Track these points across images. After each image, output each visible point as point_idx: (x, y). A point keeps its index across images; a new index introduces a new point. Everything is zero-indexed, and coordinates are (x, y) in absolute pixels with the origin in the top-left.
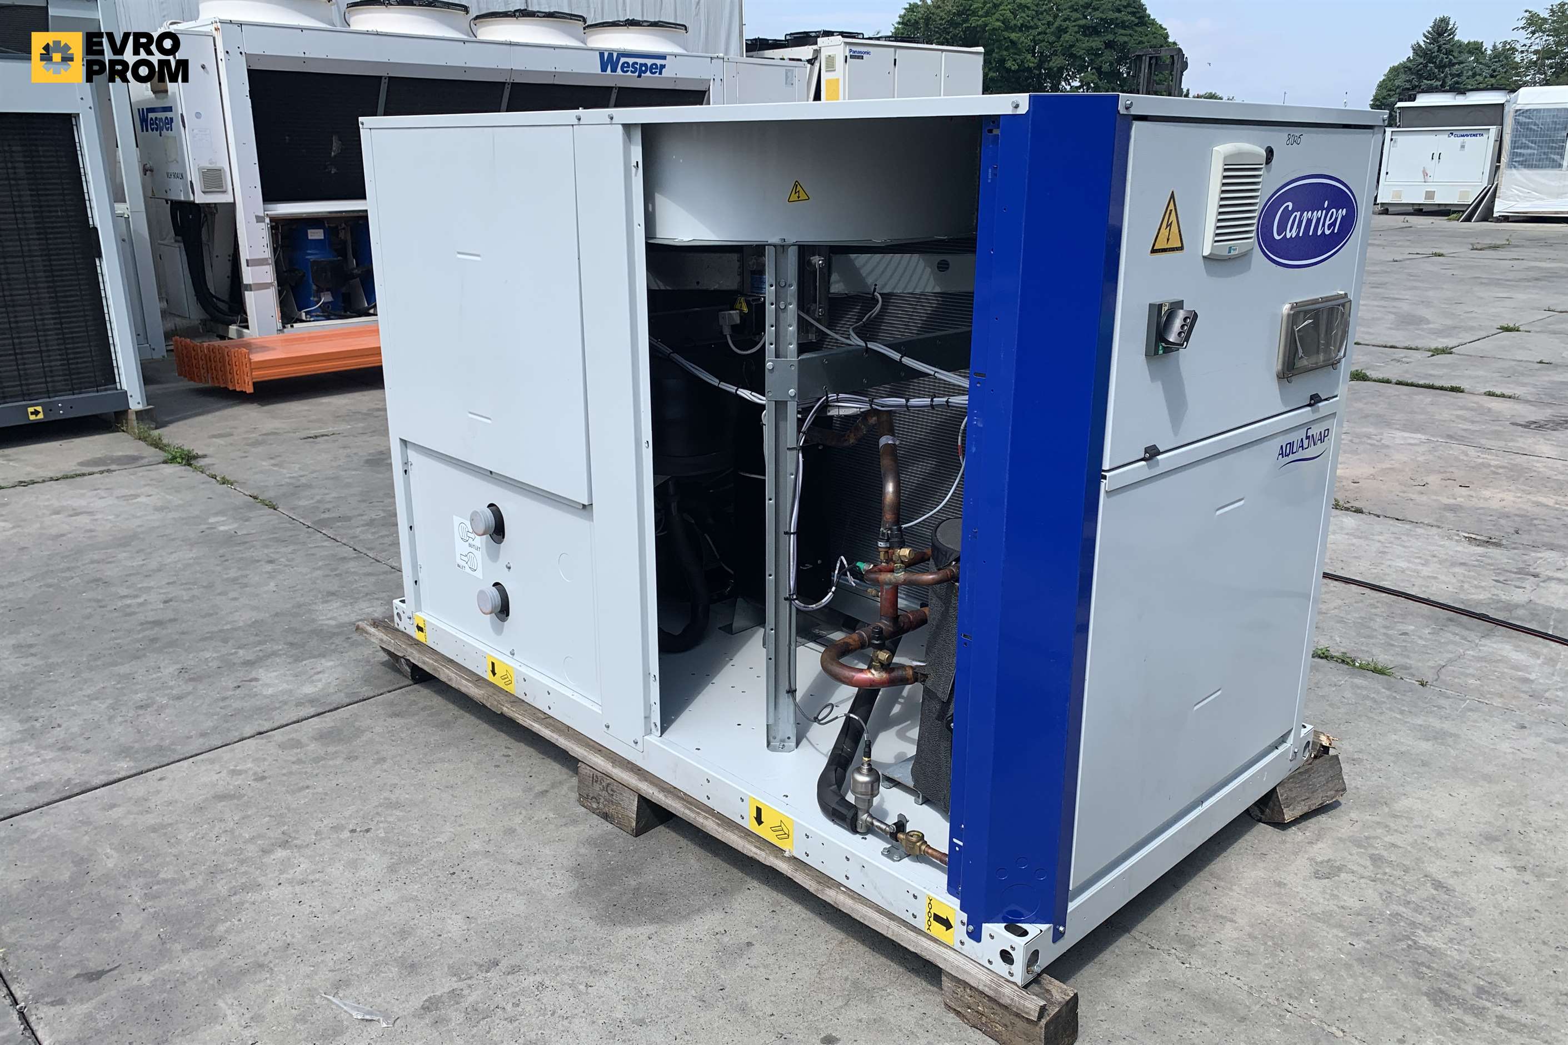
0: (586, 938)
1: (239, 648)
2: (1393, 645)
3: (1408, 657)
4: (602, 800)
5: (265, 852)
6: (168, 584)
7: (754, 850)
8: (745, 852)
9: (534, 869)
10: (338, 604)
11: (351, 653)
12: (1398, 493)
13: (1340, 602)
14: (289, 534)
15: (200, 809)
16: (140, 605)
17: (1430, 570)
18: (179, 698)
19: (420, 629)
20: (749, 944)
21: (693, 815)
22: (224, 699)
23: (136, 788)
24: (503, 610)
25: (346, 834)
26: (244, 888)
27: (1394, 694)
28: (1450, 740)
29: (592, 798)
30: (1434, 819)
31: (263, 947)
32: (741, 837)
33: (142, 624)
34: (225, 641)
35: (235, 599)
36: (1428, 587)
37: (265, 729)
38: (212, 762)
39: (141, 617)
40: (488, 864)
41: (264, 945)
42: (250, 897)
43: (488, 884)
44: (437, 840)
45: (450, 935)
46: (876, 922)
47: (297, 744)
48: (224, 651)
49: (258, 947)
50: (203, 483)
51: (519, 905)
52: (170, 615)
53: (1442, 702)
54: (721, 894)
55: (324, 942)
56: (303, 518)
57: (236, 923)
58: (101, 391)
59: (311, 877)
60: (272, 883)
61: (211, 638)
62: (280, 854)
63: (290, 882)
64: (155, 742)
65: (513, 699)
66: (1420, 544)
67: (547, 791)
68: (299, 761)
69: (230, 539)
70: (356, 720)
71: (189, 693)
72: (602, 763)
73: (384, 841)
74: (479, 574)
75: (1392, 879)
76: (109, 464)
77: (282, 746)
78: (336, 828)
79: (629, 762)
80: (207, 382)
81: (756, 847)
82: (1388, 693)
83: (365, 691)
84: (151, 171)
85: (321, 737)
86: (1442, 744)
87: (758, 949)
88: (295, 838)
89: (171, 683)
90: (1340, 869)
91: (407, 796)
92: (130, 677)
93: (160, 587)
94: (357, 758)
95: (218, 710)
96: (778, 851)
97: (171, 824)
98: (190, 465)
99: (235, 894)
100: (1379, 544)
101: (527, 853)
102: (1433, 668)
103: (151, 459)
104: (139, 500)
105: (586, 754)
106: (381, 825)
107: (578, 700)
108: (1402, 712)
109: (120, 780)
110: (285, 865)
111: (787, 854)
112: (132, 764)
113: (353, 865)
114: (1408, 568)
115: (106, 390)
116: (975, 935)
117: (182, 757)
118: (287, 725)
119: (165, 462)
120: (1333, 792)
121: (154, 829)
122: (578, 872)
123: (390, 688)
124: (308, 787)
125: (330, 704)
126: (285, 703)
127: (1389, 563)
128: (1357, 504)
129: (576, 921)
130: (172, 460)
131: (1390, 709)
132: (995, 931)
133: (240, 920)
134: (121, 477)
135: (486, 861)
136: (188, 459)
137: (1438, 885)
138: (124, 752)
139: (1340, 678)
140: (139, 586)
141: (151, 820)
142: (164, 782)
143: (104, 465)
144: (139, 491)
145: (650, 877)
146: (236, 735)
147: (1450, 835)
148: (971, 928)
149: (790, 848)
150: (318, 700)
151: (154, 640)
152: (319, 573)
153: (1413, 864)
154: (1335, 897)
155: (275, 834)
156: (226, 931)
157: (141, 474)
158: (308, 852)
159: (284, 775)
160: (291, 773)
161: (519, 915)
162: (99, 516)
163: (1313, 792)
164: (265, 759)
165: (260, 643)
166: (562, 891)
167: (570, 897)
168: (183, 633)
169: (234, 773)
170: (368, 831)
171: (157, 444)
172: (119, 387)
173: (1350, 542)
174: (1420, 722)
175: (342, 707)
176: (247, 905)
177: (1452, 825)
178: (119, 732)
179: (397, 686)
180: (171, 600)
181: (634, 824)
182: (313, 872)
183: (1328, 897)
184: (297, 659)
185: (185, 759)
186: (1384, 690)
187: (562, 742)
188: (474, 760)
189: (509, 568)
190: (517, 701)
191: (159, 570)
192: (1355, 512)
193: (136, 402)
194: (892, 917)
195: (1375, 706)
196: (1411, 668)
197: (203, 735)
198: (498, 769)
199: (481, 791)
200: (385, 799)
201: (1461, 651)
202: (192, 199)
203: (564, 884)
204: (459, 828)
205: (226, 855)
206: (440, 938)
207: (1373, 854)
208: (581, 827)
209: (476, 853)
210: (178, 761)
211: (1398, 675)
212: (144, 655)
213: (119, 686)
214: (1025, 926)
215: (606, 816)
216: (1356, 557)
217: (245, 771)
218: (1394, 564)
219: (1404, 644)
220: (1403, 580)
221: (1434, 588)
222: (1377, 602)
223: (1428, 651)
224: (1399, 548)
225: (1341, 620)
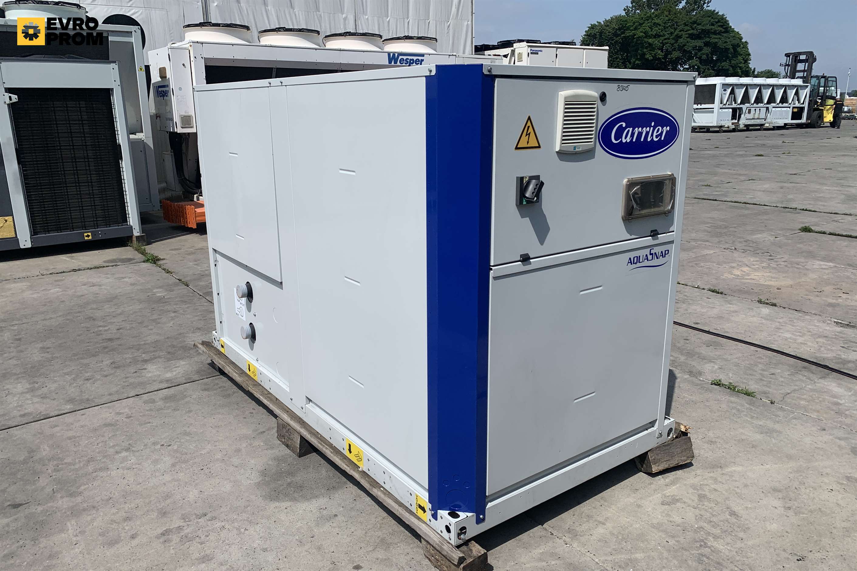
0: (254, 506)
1: (144, 353)
2: (763, 380)
3: (769, 387)
4: (286, 438)
5: (117, 452)
6: (123, 321)
7: (345, 466)
8: (341, 467)
9: (243, 469)
10: (200, 334)
11: (196, 358)
12: (802, 296)
13: (740, 355)
14: (190, 298)
15: (95, 430)
16: (106, 330)
17: (803, 339)
18: (106, 376)
19: (222, 346)
20: (336, 515)
21: (321, 447)
22: (126, 378)
23: (70, 418)
24: (253, 337)
25: (159, 446)
26: (101, 469)
27: (752, 407)
28: (775, 435)
29: (283, 436)
30: (746, 477)
31: (98, 499)
32: (340, 459)
33: (103, 340)
34: (138, 350)
35: (151, 329)
36: (798, 349)
37: (140, 393)
38: (109, 407)
39: (104, 337)
40: (221, 466)
41: (99, 497)
42: (101, 474)
43: (217, 476)
44: (201, 452)
45: (189, 499)
46: (393, 507)
47: (153, 401)
48: (136, 354)
49: (96, 499)
50: (158, 272)
51: (227, 487)
52: (118, 336)
53: (780, 413)
54: (332, 489)
55: (128, 498)
56: (199, 291)
57: (91, 486)
59: (134, 467)
60: (114, 468)
61: (132, 348)
62: (124, 454)
63: (123, 468)
64: (87, 397)
65: (256, 383)
66: (803, 324)
67: (264, 432)
68: (151, 410)
69: (161, 300)
70: (185, 392)
71: (111, 374)
72: (286, 418)
73: (176, 451)
74: (244, 318)
75: (707, 508)
76: (117, 262)
77: (145, 402)
78: (154, 444)
79: (300, 418)
80: (176, 222)
82: (748, 406)
83: (196, 377)
84: (160, 117)
85: (166, 399)
86: (769, 436)
87: (340, 518)
88: (134, 447)
89: (105, 369)
90: (678, 500)
91: (195, 430)
92: (87, 365)
93: (118, 322)
94: (179, 410)
95: (122, 383)
96: (356, 467)
97: (78, 437)
98: (155, 263)
99: (95, 472)
100: (778, 324)
101: (242, 462)
102: (782, 394)
103: (138, 260)
104: (125, 279)
105: (280, 413)
106: (177, 443)
107: (281, 385)
108: (752, 417)
109: (66, 413)
110: (125, 459)
111: (360, 469)
112: (72, 406)
113: (156, 462)
114: (790, 338)
115: (122, 225)
116: (435, 516)
117: (96, 405)
118: (152, 392)
119: (144, 262)
120: (685, 458)
121: (70, 438)
122: (264, 473)
123: (208, 377)
124: (149, 423)
125: (176, 383)
126: (154, 381)
127: (780, 334)
128: (774, 301)
129: (253, 497)
130: (148, 261)
131: (746, 416)
132: (444, 513)
133: (93, 485)
134: (122, 268)
135: (220, 464)
136: (155, 260)
137: (733, 514)
138: (71, 401)
139: (723, 397)
140: (109, 321)
141: (70, 434)
142: (84, 416)
143: (114, 263)
144: (126, 275)
145: (298, 478)
146: (126, 395)
147: (752, 486)
148: (433, 512)
149: (363, 467)
150: (171, 380)
151: (105, 348)
152: (197, 318)
153: (723, 500)
154: (668, 515)
155: (126, 444)
156: (84, 489)
157: (130, 267)
158: (137, 454)
159: (141, 416)
160: (144, 415)
161: (226, 492)
162: (103, 287)
163: (672, 457)
164: (135, 408)
165: (154, 351)
166: (252, 482)
167: (255, 485)
168: (120, 345)
169: (119, 414)
170: (169, 446)
171: (143, 253)
172: (129, 224)
173: (761, 322)
174: (761, 423)
175: (181, 384)
176: (99, 478)
177: (756, 481)
178: (73, 391)
179: (212, 375)
180: (121, 329)
181: (298, 451)
182: (136, 464)
183: (664, 515)
184: (169, 360)
185: (97, 406)
186: (746, 405)
187: (272, 407)
188: (235, 414)
189: (255, 315)
190: (257, 385)
191: (120, 314)
192: (771, 305)
193: (137, 232)
194: (401, 505)
195: (737, 413)
196: (769, 393)
197: (110, 394)
198: (244, 420)
199: (232, 430)
200: (185, 430)
201: (804, 385)
202: (176, 131)
203: (255, 478)
204: (214, 447)
205: (99, 453)
206: (184, 500)
207: (701, 494)
208: (274, 451)
209: (218, 460)
210: (94, 406)
211: (759, 397)
212: (98, 355)
213: (81, 369)
214: (459, 513)
215: (287, 446)
216: (761, 330)
217: (123, 413)
218: (783, 335)
219: (770, 380)
220: (784, 344)
221: (802, 350)
222: (764, 356)
223: (783, 385)
224: (790, 326)
225: (737, 365)
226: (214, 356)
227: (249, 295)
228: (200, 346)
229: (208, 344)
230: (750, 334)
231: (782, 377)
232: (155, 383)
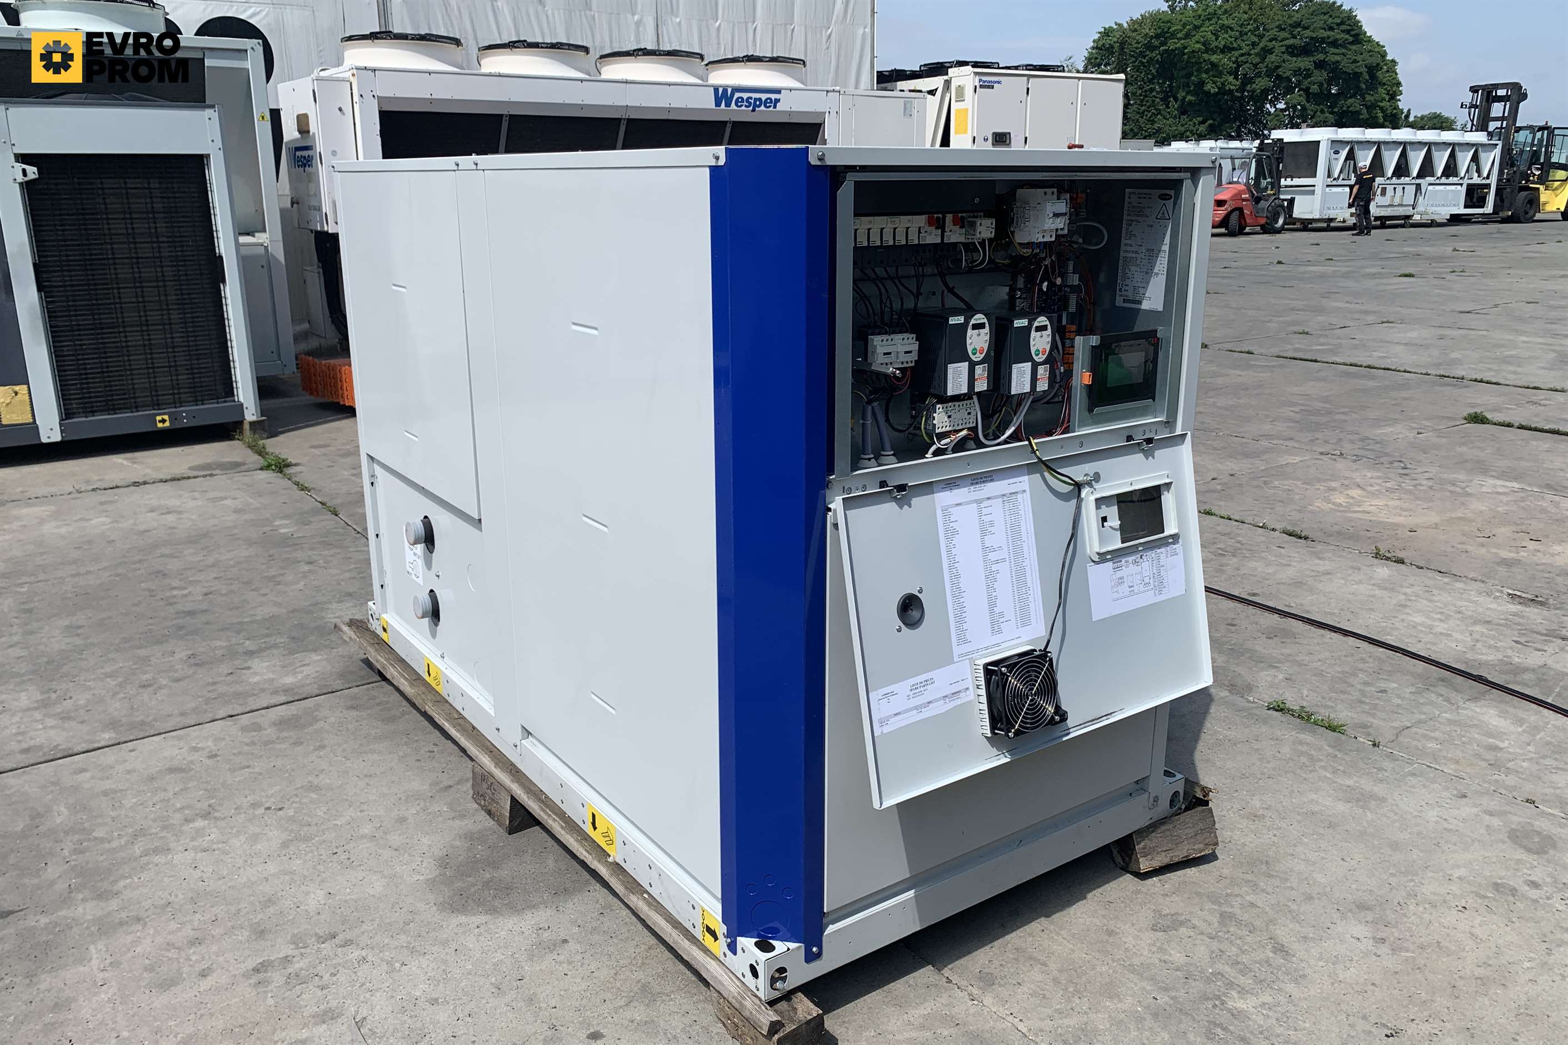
0: (422, 922)
1: (248, 639)
2: (1364, 703)
3: (1373, 715)
4: (487, 798)
5: (187, 820)
6: (215, 578)
7: (585, 853)
8: (578, 855)
9: (406, 855)
10: (351, 604)
11: (340, 649)
12: (1454, 545)
13: (1327, 654)
14: (338, 538)
15: (152, 778)
16: (185, 596)
17: (1446, 626)
18: (178, 680)
19: (385, 630)
20: (565, 941)
21: (545, 817)
22: (214, 684)
23: (108, 757)
24: (435, 614)
25: (262, 810)
26: (156, 851)
27: (1337, 753)
28: (1373, 804)
29: (482, 795)
30: (1311, 882)
31: (146, 904)
32: (577, 840)
33: (178, 613)
34: (239, 632)
35: (265, 595)
36: (1434, 644)
37: (236, 713)
38: (180, 738)
39: (180, 607)
40: (368, 848)
41: (149, 901)
42: (157, 859)
43: (360, 865)
44: (334, 822)
45: (306, 907)
46: (663, 928)
47: (258, 728)
48: (234, 641)
49: (144, 904)
50: (285, 489)
51: (377, 886)
52: (204, 606)
53: (1387, 764)
54: (562, 892)
55: (200, 904)
56: (356, 524)
57: (136, 880)
58: (222, 402)
59: (215, 846)
60: (180, 848)
61: (228, 629)
62: (200, 823)
63: (195, 849)
64: (141, 717)
65: (439, 698)
66: (1450, 599)
67: (450, 787)
68: (253, 743)
69: (285, 541)
70: (316, 711)
71: (187, 677)
72: (487, 763)
73: (291, 819)
74: (420, 581)
75: (1233, 938)
76: (215, 469)
77: (244, 729)
78: (254, 805)
79: (512, 764)
80: (323, 396)
81: (586, 850)
82: (1330, 750)
83: (337, 684)
84: (298, 203)
85: (280, 723)
86: (1363, 807)
87: (572, 946)
88: (217, 811)
89: (178, 667)
90: (1182, 923)
91: (328, 781)
92: (146, 660)
93: (207, 582)
94: (302, 743)
95: (205, 692)
96: (603, 854)
97: (121, 790)
98: (281, 472)
99: (146, 855)
100: (1403, 597)
101: (408, 841)
102: (1396, 728)
103: (251, 466)
104: (225, 502)
105: (477, 753)
106: (295, 805)
107: (481, 703)
108: (1335, 772)
109: (102, 748)
110: (199, 833)
111: (610, 860)
112: (113, 735)
113: (255, 838)
114: (1422, 624)
115: (225, 402)
116: (732, 947)
117: (157, 732)
118: (257, 710)
119: (261, 469)
120: (1201, 846)
121: (105, 793)
122: (443, 862)
123: (359, 683)
124: (248, 767)
125: (301, 694)
126: (263, 690)
127: (1403, 617)
128: (1401, 555)
129: (421, 906)
130: (268, 467)
131: (1324, 768)
132: (746, 943)
133: (140, 878)
134: (221, 480)
135: (368, 845)
136: (281, 466)
137: (1280, 949)
138: (113, 724)
139: (1286, 732)
140: (190, 579)
141: (107, 785)
142: (133, 754)
143: (208, 470)
144: (228, 494)
145: (504, 873)
146: (210, 716)
147: (1319, 899)
148: (729, 940)
149: (616, 855)
150: (292, 689)
151: (181, 628)
152: (347, 575)
153: (1263, 925)
154: (1161, 949)
155: (204, 805)
156: (124, 887)
157: (236, 479)
158: (223, 824)
159: (234, 754)
160: (240, 753)
161: (373, 896)
162: (184, 516)
163: (1177, 844)
164: (224, 739)
165: (267, 636)
166: (422, 878)
167: (425, 883)
168: (207, 623)
169: (195, 749)
170: (280, 809)
171: (261, 452)
172: (236, 400)
173: (1372, 593)
174: (1350, 782)
175: (311, 697)
176: (151, 866)
177: (1328, 889)
178: (116, 708)
179: (365, 682)
180: (211, 593)
181: (508, 823)
182: (218, 843)
183: (1155, 949)
184: (292, 652)
185: (158, 734)
186: (1327, 748)
187: (463, 742)
188: (401, 754)
189: (438, 576)
190: (441, 701)
191: (213, 566)
192: (1395, 562)
193: (251, 414)
194: (676, 924)
195: (1307, 763)
196: (1371, 726)
197: (182, 714)
198: (417, 764)
199: (393, 782)
200: (309, 782)
201: (1437, 713)
202: (326, 229)
203: (428, 870)
204: (359, 814)
205: (154, 821)
206: (298, 910)
207: (1225, 912)
208: (466, 822)
209: (363, 837)
210: (153, 736)
211: (1351, 732)
212: (167, 641)
213: (134, 666)
214: (774, 942)
215: (489, 813)
216: (1371, 609)
217: (203, 749)
218: (1410, 618)
219: (1377, 702)
220: (1411, 636)
221: (1442, 646)
222: (1370, 657)
223: (1400, 711)
224: (1425, 602)
225: (1319, 674)
226: (369, 648)
227: (428, 539)
228: (346, 629)
229: (360, 626)
230: (1349, 616)
231: (1398, 696)
232: (262, 695)
